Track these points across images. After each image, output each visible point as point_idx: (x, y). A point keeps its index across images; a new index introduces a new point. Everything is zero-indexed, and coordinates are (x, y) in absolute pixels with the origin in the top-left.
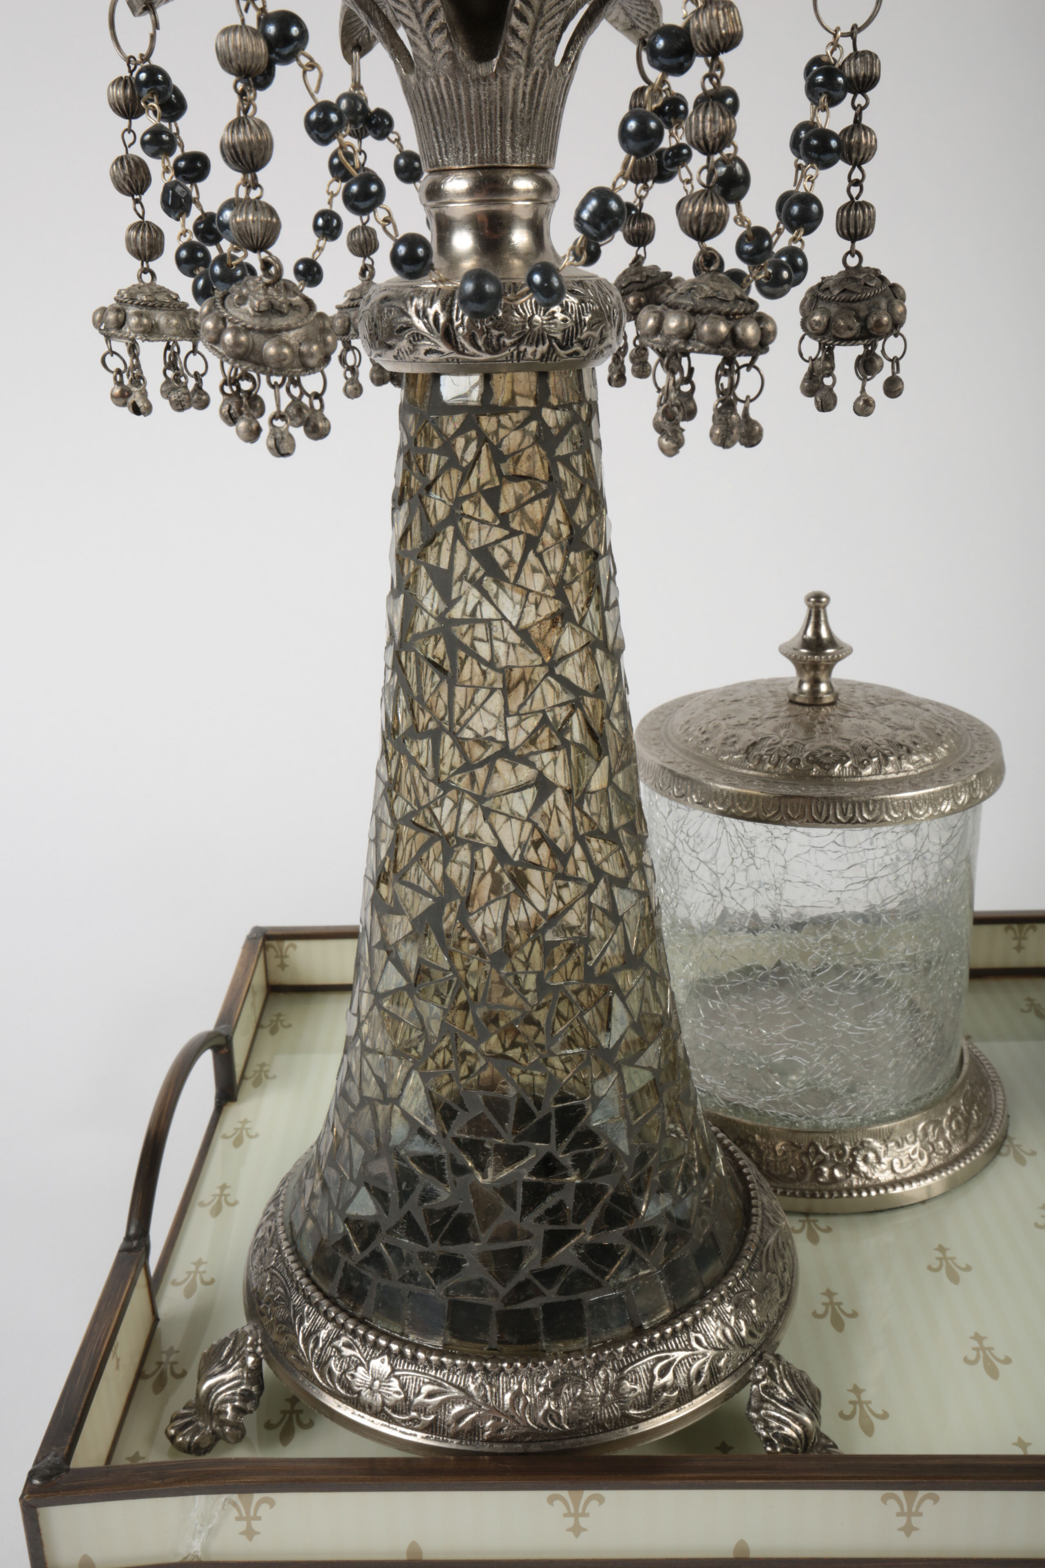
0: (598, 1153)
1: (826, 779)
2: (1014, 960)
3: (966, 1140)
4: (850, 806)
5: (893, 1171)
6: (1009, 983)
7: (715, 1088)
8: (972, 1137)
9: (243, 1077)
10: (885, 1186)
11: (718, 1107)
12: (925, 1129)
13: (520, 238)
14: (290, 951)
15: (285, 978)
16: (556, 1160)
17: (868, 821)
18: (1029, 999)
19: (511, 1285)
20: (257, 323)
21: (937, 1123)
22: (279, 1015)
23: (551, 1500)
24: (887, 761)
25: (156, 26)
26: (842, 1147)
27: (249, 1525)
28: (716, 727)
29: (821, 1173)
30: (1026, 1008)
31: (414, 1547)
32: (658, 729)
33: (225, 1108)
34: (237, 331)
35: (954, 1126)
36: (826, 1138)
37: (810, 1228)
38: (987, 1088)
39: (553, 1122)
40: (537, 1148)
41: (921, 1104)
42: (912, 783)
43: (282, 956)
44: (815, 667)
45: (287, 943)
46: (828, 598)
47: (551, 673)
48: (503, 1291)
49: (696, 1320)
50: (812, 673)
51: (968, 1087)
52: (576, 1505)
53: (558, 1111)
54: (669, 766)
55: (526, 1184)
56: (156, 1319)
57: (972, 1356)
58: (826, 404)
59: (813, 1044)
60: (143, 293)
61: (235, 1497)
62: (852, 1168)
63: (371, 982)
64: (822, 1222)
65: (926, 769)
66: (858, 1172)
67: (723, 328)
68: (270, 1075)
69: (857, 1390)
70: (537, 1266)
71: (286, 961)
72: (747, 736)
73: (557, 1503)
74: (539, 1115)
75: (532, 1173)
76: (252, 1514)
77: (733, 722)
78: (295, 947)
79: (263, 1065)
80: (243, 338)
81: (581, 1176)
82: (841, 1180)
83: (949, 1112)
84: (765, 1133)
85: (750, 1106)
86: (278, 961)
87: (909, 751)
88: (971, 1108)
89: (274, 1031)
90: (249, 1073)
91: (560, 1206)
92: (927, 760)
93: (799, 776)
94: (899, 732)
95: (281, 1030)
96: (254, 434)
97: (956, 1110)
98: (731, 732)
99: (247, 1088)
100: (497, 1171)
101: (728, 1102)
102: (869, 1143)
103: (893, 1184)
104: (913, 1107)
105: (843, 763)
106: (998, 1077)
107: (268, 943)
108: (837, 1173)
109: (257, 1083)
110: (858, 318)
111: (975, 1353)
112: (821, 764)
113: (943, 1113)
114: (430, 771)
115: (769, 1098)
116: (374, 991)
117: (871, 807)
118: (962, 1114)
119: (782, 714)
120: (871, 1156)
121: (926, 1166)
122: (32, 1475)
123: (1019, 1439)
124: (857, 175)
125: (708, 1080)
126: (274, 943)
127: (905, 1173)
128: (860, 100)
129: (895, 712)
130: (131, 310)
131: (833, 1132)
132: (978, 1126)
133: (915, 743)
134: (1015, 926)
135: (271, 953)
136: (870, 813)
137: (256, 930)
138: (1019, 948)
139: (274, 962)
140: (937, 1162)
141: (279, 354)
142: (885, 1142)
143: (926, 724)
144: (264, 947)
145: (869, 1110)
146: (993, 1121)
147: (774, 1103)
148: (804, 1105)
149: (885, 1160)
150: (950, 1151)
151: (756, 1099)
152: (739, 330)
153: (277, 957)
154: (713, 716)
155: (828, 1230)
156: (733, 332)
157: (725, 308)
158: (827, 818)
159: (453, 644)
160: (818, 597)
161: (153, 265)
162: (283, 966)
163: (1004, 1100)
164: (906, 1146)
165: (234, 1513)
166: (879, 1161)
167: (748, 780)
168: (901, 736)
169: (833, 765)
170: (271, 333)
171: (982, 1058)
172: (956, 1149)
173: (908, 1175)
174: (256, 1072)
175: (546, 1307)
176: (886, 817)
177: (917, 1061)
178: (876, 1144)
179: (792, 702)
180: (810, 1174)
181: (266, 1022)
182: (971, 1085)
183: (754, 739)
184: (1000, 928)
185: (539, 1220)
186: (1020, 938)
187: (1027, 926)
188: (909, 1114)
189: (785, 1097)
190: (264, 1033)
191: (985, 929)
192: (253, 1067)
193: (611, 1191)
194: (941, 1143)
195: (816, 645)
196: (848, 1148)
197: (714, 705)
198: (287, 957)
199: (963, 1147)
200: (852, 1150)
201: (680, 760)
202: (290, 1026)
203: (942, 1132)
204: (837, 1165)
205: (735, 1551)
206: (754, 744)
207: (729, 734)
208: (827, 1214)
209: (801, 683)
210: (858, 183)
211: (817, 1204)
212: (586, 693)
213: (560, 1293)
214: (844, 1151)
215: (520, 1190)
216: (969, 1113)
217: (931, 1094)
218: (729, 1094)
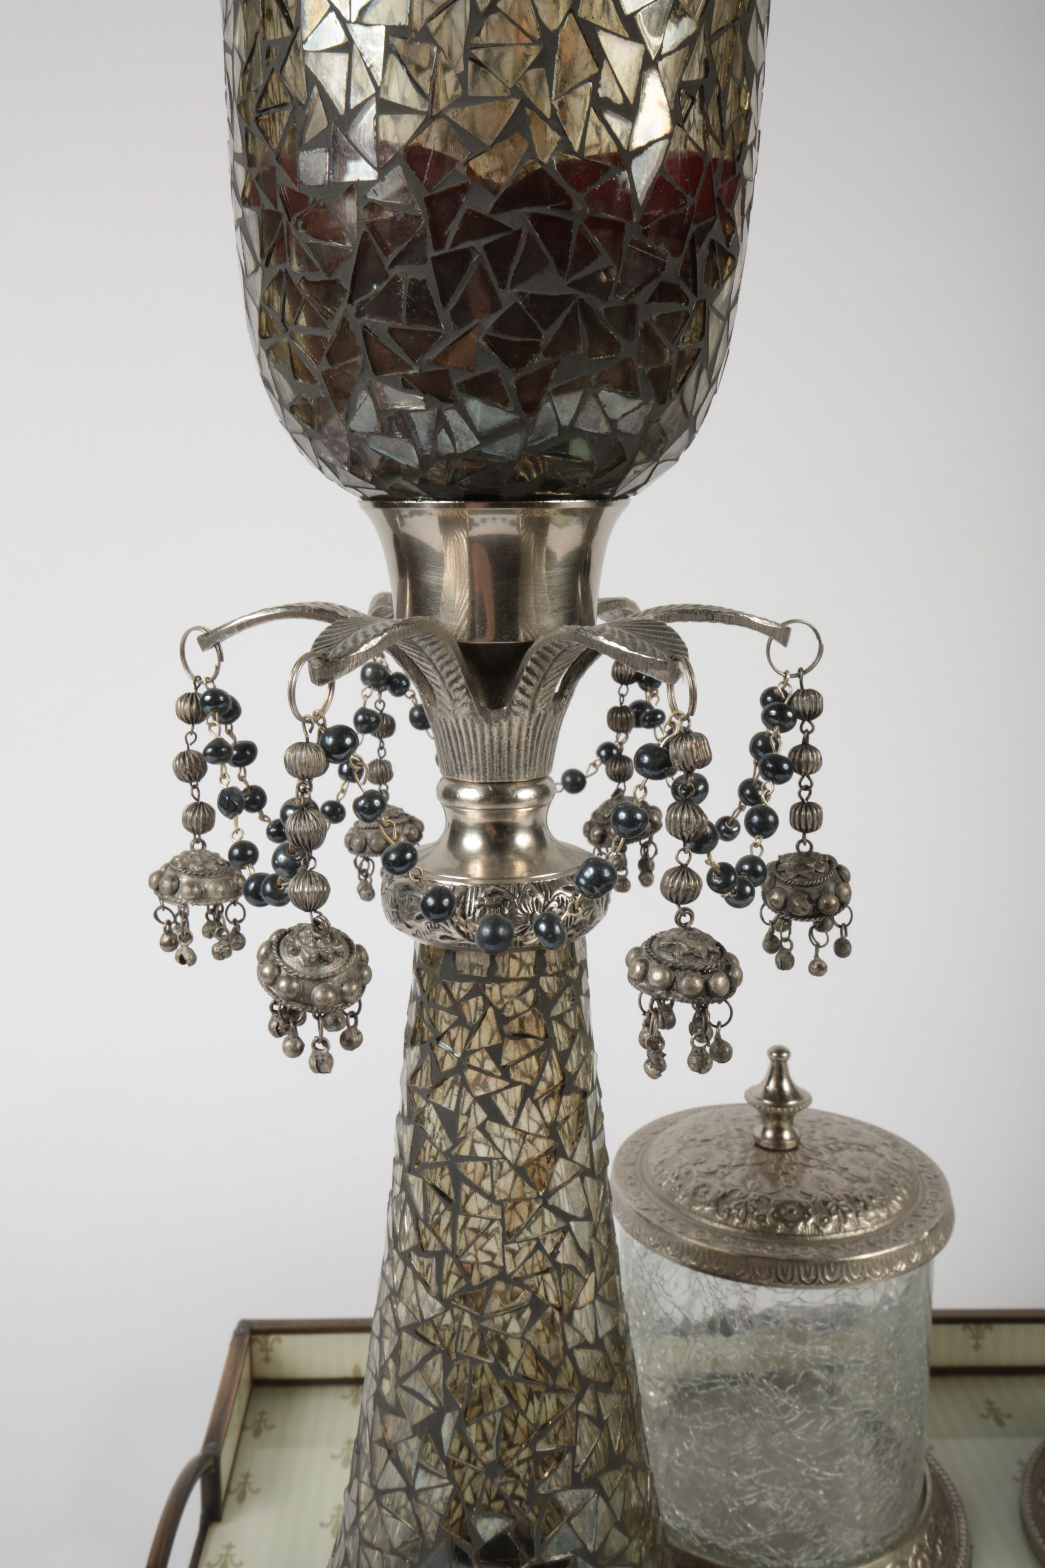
1: (790, 1238)
2: (973, 1359)
4: (813, 1268)
6: (969, 1382)
7: (689, 1525)
9: (228, 1491)
13: (523, 840)
14: (276, 1345)
15: (269, 1371)
17: (830, 1282)
18: (989, 1403)
20: (307, 973)
22: (262, 1414)
24: (846, 1219)
25: (221, 658)
28: (688, 1173)
30: (985, 1413)
32: (633, 1164)
33: (210, 1530)
34: (289, 979)
38: (951, 1516)
41: (889, 1541)
42: (870, 1242)
43: (266, 1350)
44: (778, 1117)
45: (272, 1338)
46: (788, 1052)
47: (545, 1204)
50: (775, 1123)
51: (931, 1520)
54: (645, 1214)
58: (786, 962)
59: (783, 1489)
60: (194, 862)
63: (371, 1475)
65: (881, 1225)
67: (698, 983)
68: (254, 1487)
71: (271, 1355)
72: (716, 1187)
77: (703, 1168)
78: (280, 1341)
79: (247, 1476)
80: (295, 985)
83: (914, 1551)
85: (724, 1547)
86: (263, 1355)
87: (866, 1207)
88: (936, 1542)
89: (257, 1433)
90: (234, 1487)
92: (883, 1215)
93: (765, 1234)
94: (856, 1185)
95: (265, 1432)
96: (297, 1051)
97: (921, 1547)
98: (702, 1180)
99: (231, 1504)
101: (702, 1540)
104: (879, 1548)
105: (806, 1221)
106: (960, 1501)
107: (254, 1336)
109: (241, 1498)
110: (810, 900)
112: (785, 1222)
113: (909, 1552)
114: (434, 1288)
115: (742, 1540)
116: (373, 1486)
117: (832, 1270)
118: (927, 1552)
119: (748, 1161)
124: (806, 782)
125: (683, 1518)
126: (260, 1338)
128: (807, 726)
129: (852, 1160)
130: (184, 879)
133: (871, 1198)
134: (973, 1326)
135: (257, 1347)
136: (831, 1274)
137: (243, 1323)
138: (977, 1347)
139: (259, 1356)
141: (325, 999)
143: (881, 1174)
144: (251, 1342)
145: (838, 1553)
146: (957, 1556)
147: (747, 1545)
148: (776, 1549)
151: (729, 1539)
152: (711, 983)
153: (262, 1350)
154: (685, 1160)
156: (706, 985)
157: (699, 965)
158: (791, 1280)
159: (458, 1179)
160: (780, 1051)
161: (204, 837)
162: (267, 1359)
163: (967, 1524)
167: (718, 1235)
168: (860, 1189)
169: (796, 1223)
170: (318, 980)
171: (944, 1477)
174: (240, 1485)
176: (847, 1279)
177: (882, 1502)
179: (757, 1145)
181: (249, 1422)
182: (935, 1517)
183: (723, 1190)
184: (957, 1328)
186: (978, 1337)
187: (983, 1326)
188: (876, 1555)
189: (758, 1540)
190: (248, 1434)
191: (943, 1328)
192: (238, 1479)
195: (779, 1097)
197: (686, 1146)
198: (272, 1350)
201: (654, 1206)
202: (273, 1427)
206: (724, 1196)
207: (700, 1183)
209: (765, 1130)
210: (807, 788)
212: (575, 1218)
216: (934, 1549)
217: (896, 1532)
218: (703, 1533)
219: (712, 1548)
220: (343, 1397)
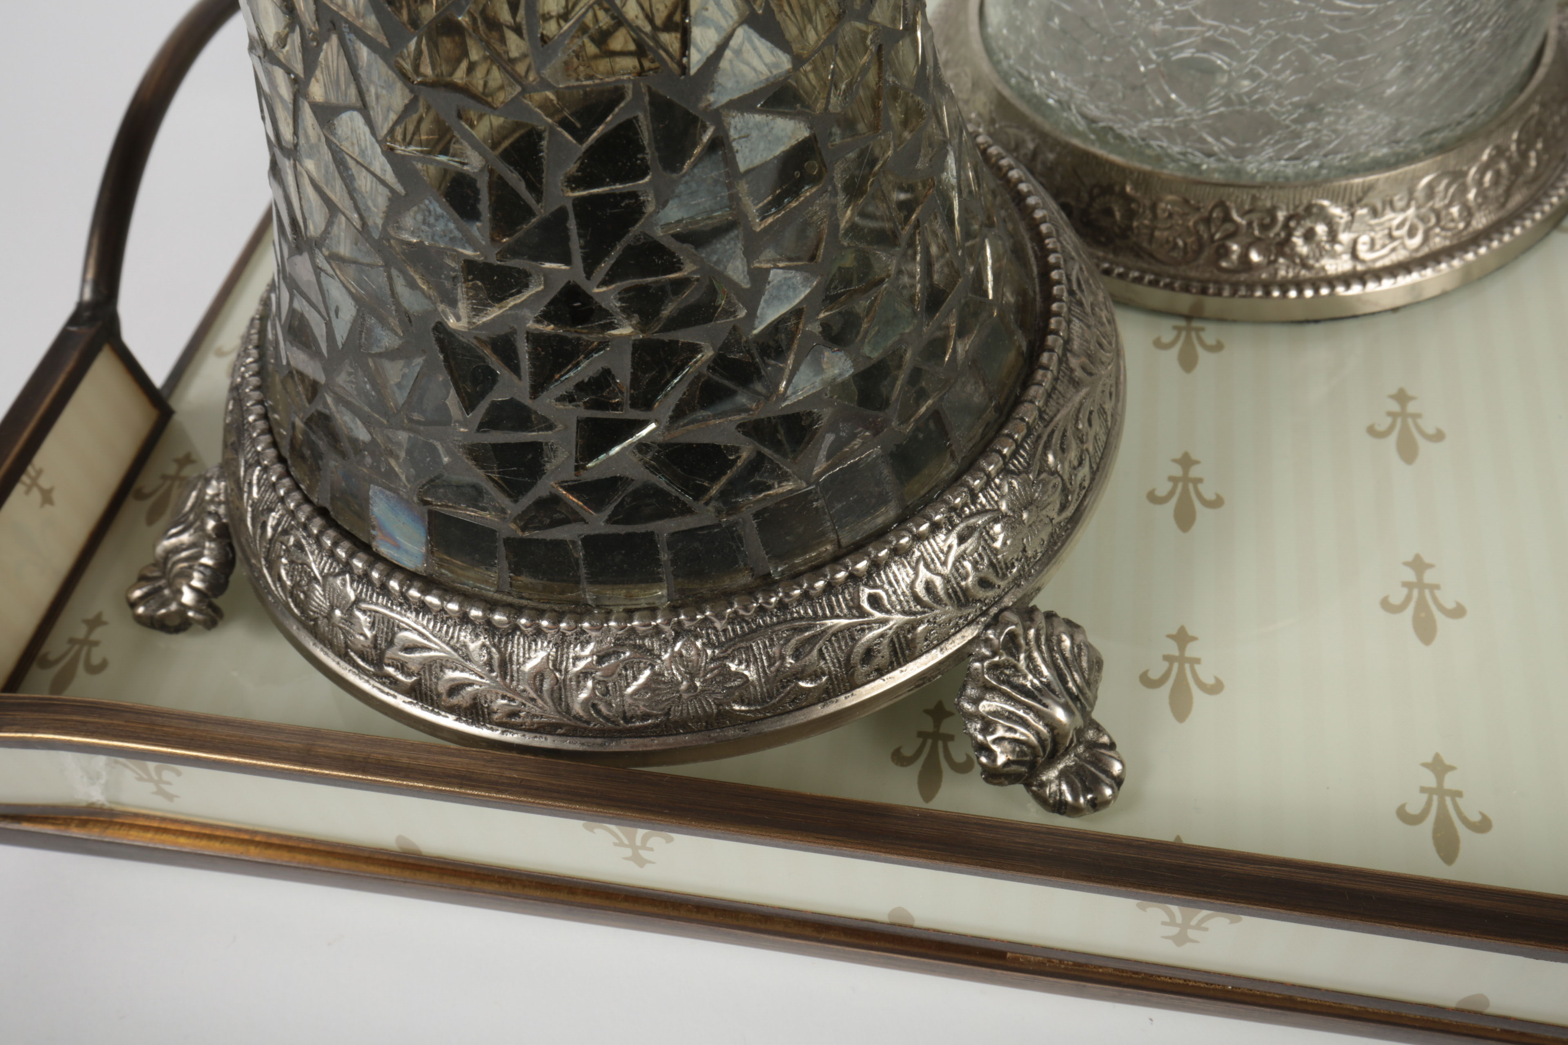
0: (680, 285)
3: (1503, 205)
5: (1354, 255)
7: (1071, 96)
8: (1517, 199)
10: (1331, 281)
11: (1072, 129)
12: (1431, 187)
16: (587, 299)
19: (527, 500)
21: (1458, 176)
26: (1272, 213)
29: (1227, 252)
35: (1488, 177)
36: (1245, 197)
37: (1188, 341)
39: (572, 225)
40: (547, 273)
41: (1438, 138)
48: (514, 509)
49: (877, 566)
51: (1535, 109)
53: (579, 203)
55: (534, 338)
57: (1398, 596)
59: (1249, 32)
62: (1283, 246)
64: (1211, 333)
66: (1292, 256)
69: (1182, 638)
70: (569, 474)
74: (542, 211)
75: (546, 317)
81: (643, 326)
82: (1258, 266)
83: (1485, 157)
84: (1144, 180)
85: (1126, 133)
88: (1531, 146)
91: (604, 378)
97: (1500, 152)
100: (477, 311)
101: (1091, 121)
102: (1322, 208)
103: (1347, 279)
104: (1418, 146)
108: (1255, 257)
111: (1405, 591)
113: (1475, 158)
115: (1157, 122)
118: (1509, 160)
120: (1321, 229)
121: (1417, 250)
123: (1437, 757)
125: (1062, 84)
127: (1375, 261)
131: (1261, 187)
132: (1535, 178)
140: (1438, 242)
142: (1351, 207)
145: (1335, 152)
147: (1166, 131)
148: (1218, 139)
149: (1345, 237)
150: (1468, 224)
151: (1137, 121)
155: (1218, 347)
164: (1389, 215)
166: (1333, 237)
172: (1480, 221)
173: (1379, 264)
175: (589, 541)
177: (1446, 66)
178: (1336, 211)
180: (1208, 252)
182: (1543, 105)
185: (569, 398)
188: (1410, 158)
189: (1186, 123)
193: (707, 354)
194: (1455, 210)
196: (1281, 215)
199: (1493, 217)
200: (1289, 219)
203: (1463, 190)
204: (1255, 242)
205: (890, 915)
208: (1221, 320)
211: (1211, 304)
213: (611, 520)
214: (1274, 219)
215: (524, 349)
216: (1524, 155)
217: (1459, 123)
218: (1092, 110)
219: (1104, 134)
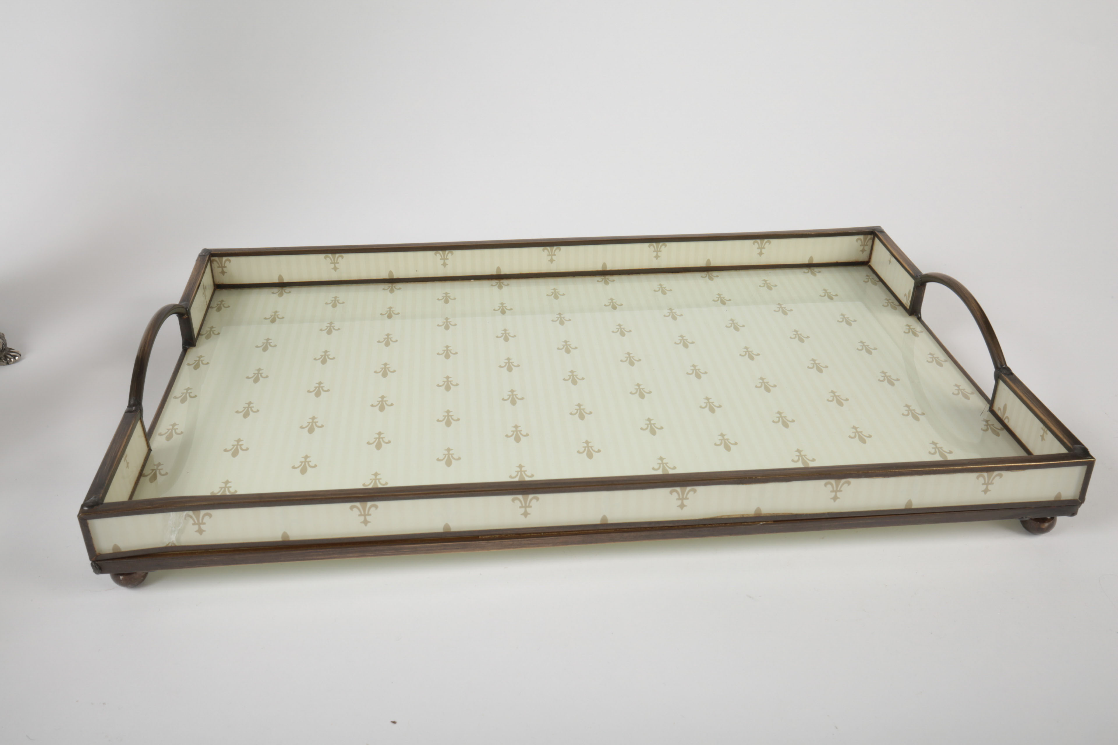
2: (654, 264)
6: (652, 276)
9: (199, 333)
15: (226, 280)
18: (660, 286)
22: (222, 301)
23: (352, 508)
27: (200, 528)
31: (285, 534)
33: (189, 350)
43: (222, 267)
45: (224, 259)
52: (364, 509)
56: (150, 450)
57: (582, 450)
61: (191, 513)
68: (216, 333)
71: (225, 270)
73: (355, 510)
76: (200, 521)
78: (230, 261)
79: (212, 327)
86: (220, 270)
89: (219, 309)
90: (203, 332)
95: (222, 309)
99: (201, 340)
107: (212, 258)
109: (208, 337)
122: (83, 506)
126: (216, 259)
134: (654, 243)
135: (215, 265)
137: (205, 250)
138: (657, 257)
139: (217, 271)
144: (210, 261)
153: (219, 267)
162: (223, 273)
165: (191, 521)
174: (207, 331)
181: (214, 304)
184: (646, 245)
186: (657, 251)
187: (660, 244)
190: (213, 312)
192: (205, 330)
198: (225, 267)
202: (228, 307)
205: (444, 529)
220: (273, 293)
